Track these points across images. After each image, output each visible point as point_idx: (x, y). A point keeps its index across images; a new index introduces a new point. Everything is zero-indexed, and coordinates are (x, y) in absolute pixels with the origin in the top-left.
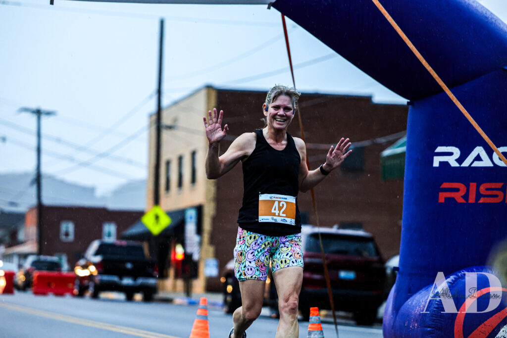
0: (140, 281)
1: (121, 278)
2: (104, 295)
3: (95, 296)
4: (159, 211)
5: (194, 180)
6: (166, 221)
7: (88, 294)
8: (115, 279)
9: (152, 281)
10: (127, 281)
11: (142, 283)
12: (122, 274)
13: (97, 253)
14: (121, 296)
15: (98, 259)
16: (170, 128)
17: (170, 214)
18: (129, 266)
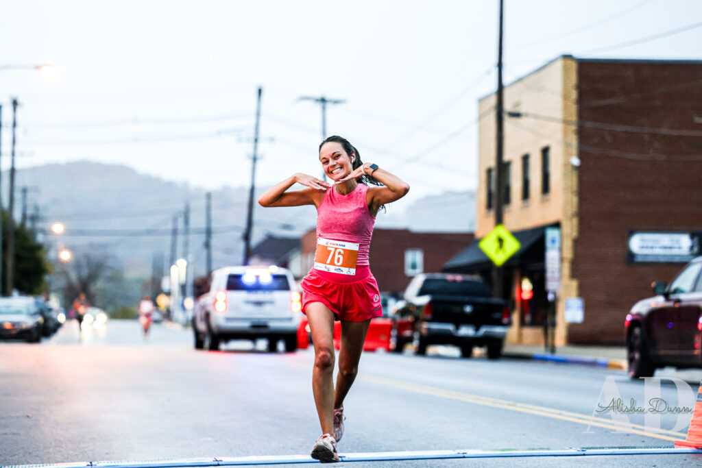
0: (483, 330)
1: (457, 327)
2: (433, 350)
3: (421, 352)
4: (502, 231)
5: (546, 188)
6: (513, 246)
7: (411, 348)
8: (450, 327)
9: (498, 330)
10: (466, 331)
11: (485, 332)
12: (460, 320)
13: (422, 293)
14: (454, 351)
15: (424, 300)
16: (516, 115)
17: (517, 235)
18: (468, 309)
